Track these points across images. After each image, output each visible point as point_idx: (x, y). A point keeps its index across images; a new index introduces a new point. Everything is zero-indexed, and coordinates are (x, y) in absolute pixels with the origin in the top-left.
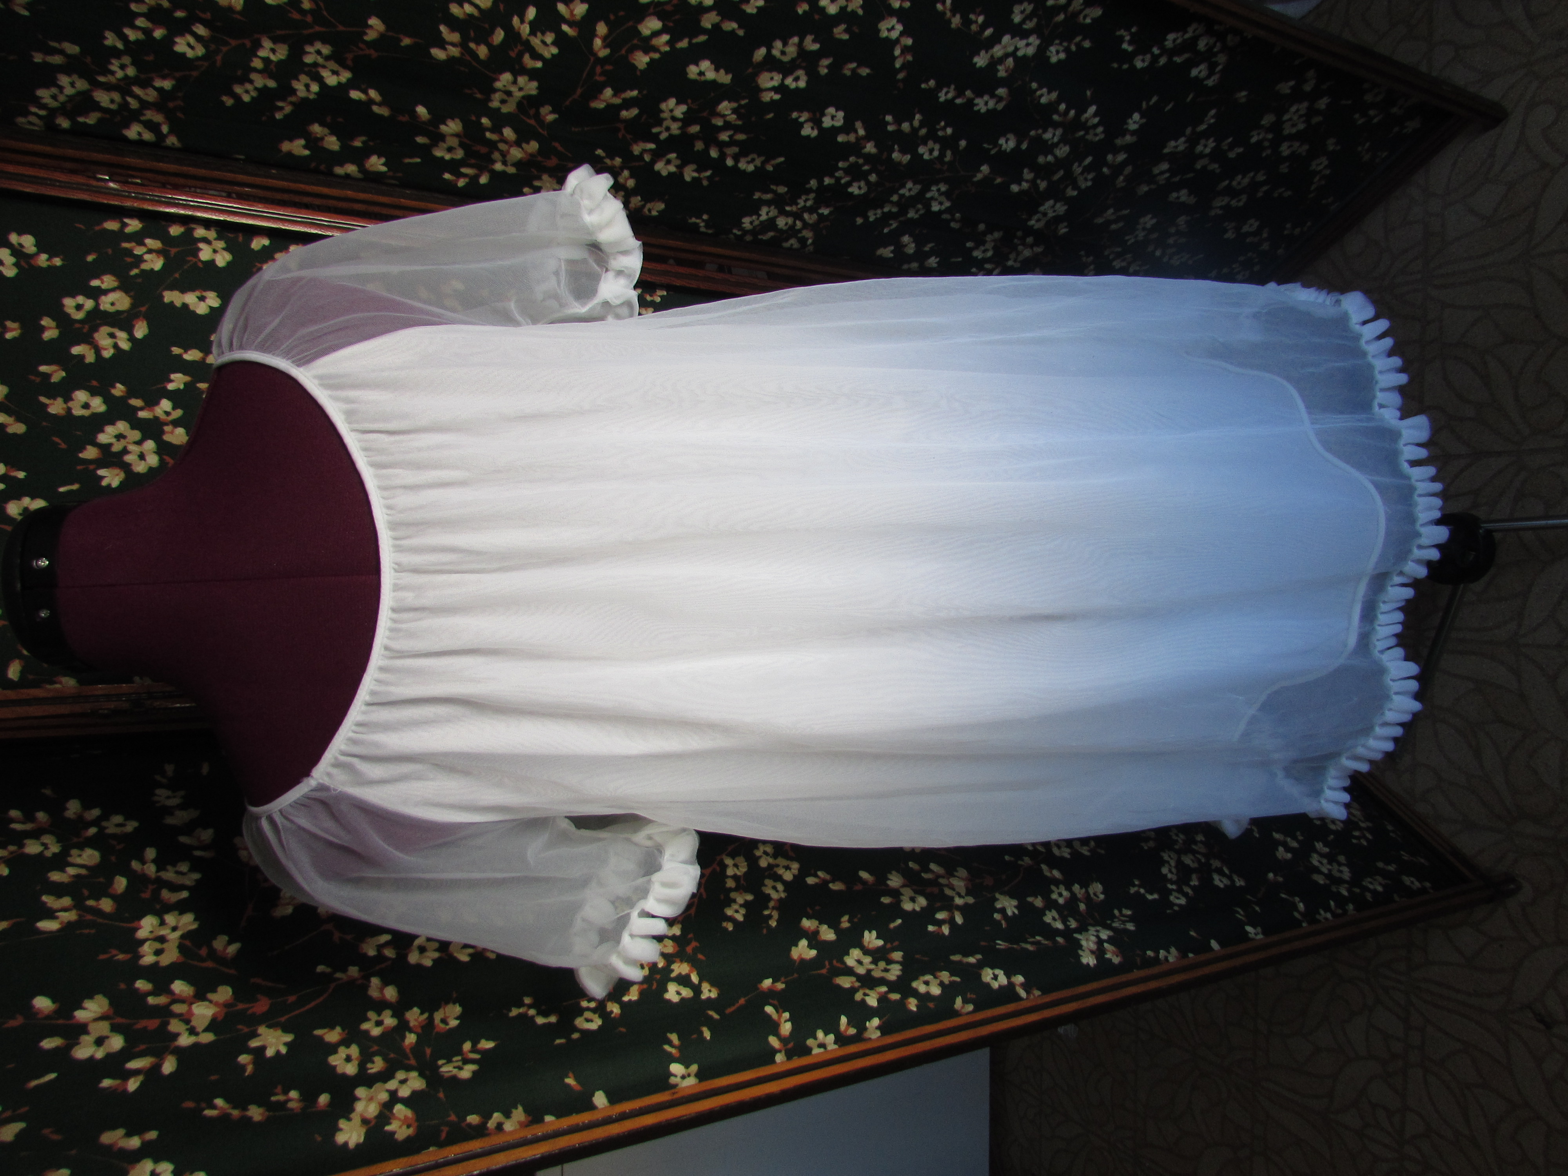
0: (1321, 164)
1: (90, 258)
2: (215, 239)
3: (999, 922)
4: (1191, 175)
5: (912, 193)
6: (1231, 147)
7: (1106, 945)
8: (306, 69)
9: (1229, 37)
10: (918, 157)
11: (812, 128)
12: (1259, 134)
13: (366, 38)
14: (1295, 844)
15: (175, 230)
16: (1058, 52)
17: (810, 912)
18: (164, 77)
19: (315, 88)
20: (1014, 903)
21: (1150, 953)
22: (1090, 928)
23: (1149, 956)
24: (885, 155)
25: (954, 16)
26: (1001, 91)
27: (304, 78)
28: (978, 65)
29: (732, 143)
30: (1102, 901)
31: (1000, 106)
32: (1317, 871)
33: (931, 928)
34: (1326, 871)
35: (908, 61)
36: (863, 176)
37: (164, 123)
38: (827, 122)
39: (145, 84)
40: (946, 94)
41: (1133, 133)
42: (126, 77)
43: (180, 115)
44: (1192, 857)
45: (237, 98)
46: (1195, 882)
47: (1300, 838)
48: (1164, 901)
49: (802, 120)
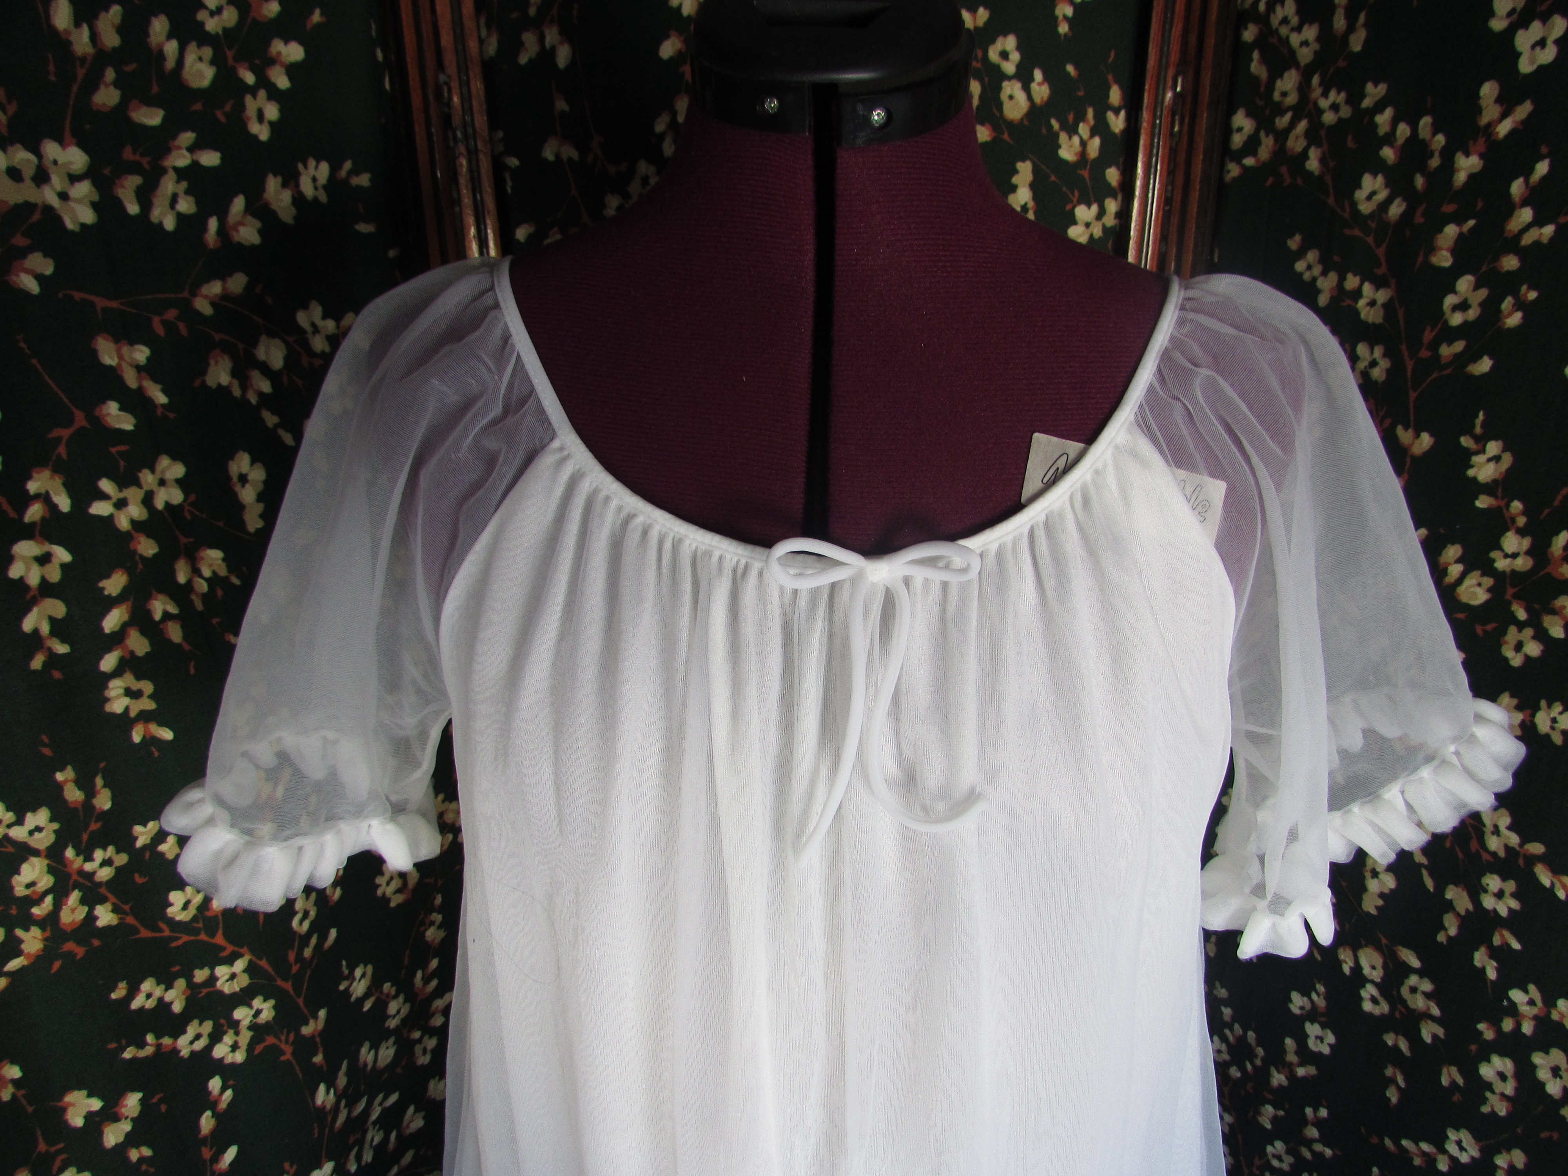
1: (1070, 69)
2: (1104, 226)
10: (1269, 1139)
11: (1302, 1008)
13: (1401, 428)
15: (1113, 175)
17: (155, 1100)
18: (1323, 160)
24: (1268, 1096)
35: (1412, 1159)
36: (1235, 1064)
37: (1257, 160)
38: (1313, 1030)
39: (1312, 136)
42: (1320, 112)
43: (1270, 181)
45: (1299, 255)
49: (1314, 996)
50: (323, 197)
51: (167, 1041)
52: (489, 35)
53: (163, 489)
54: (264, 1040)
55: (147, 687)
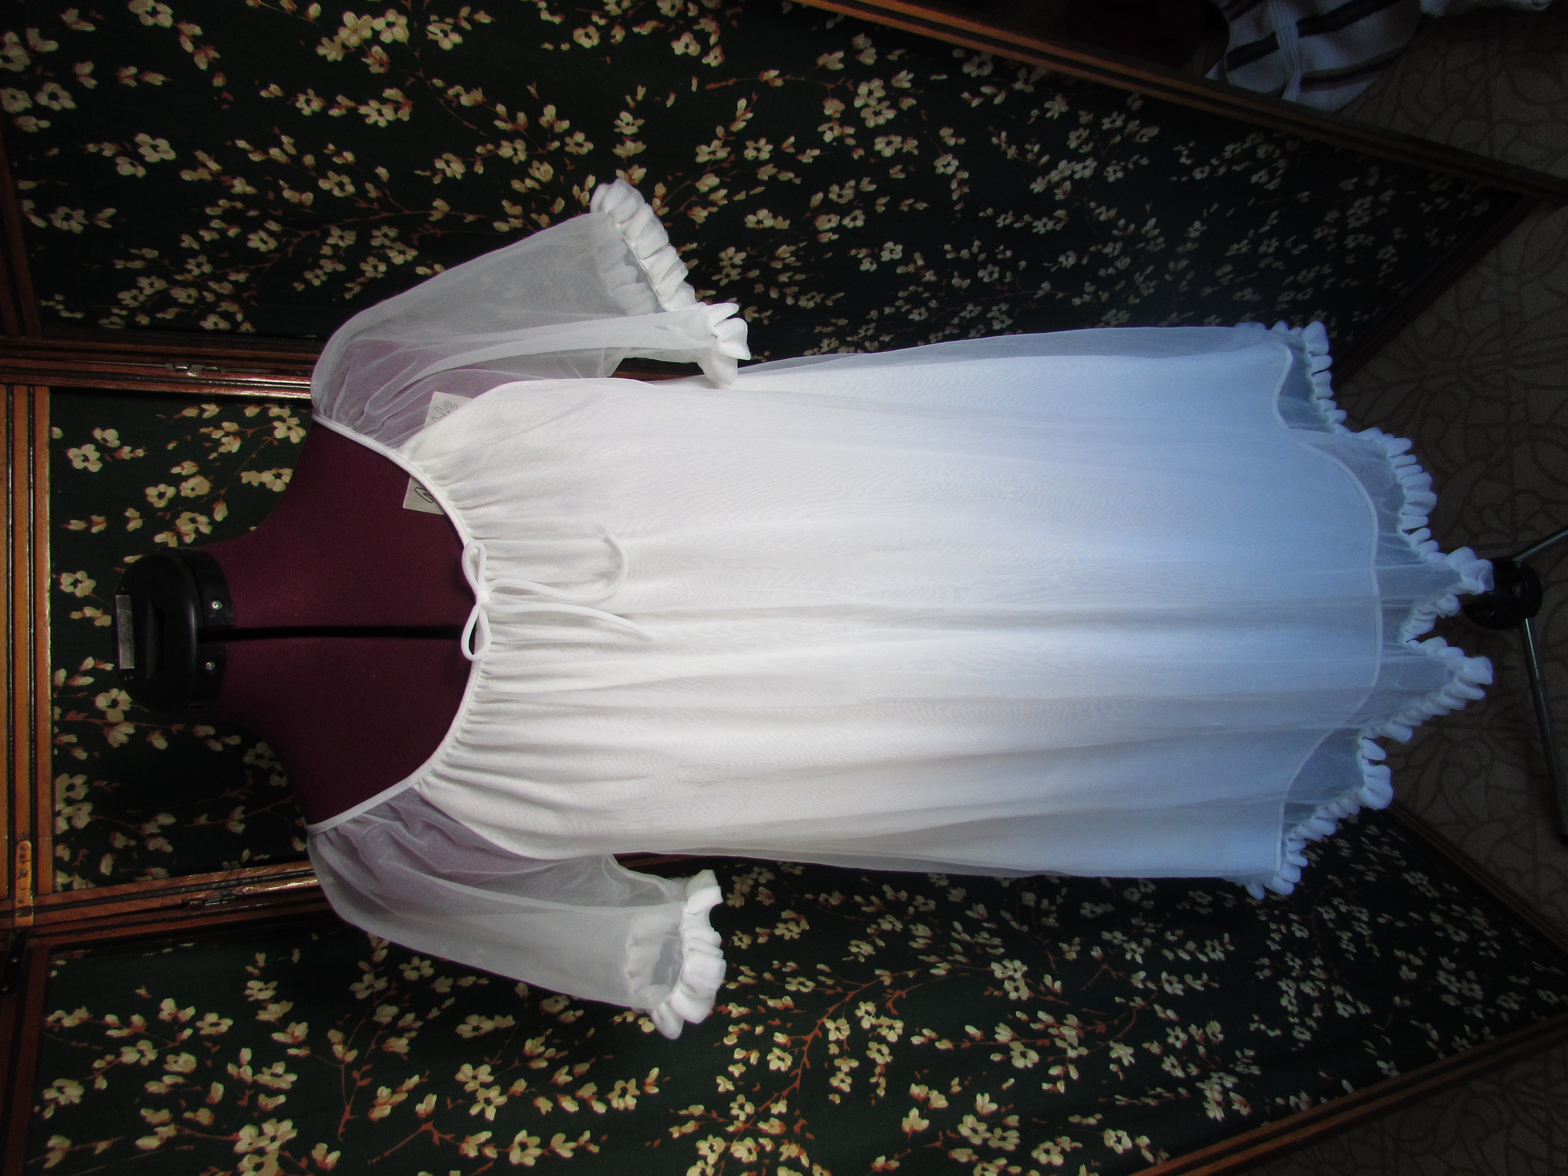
0: (1388, 252)
1: (171, 447)
2: (289, 417)
3: (1115, 1075)
4: (1255, 274)
5: (973, 315)
6: (1295, 244)
7: (1232, 1094)
8: (374, 252)
9: (1289, 144)
10: (977, 281)
11: (871, 263)
12: (1322, 230)
13: (431, 219)
14: (1418, 962)
15: (251, 411)
16: (1115, 172)
17: (919, 1076)
18: (238, 272)
19: (382, 268)
20: (1130, 1050)
21: (1279, 1100)
22: (1212, 1074)
23: (1279, 1104)
24: (945, 282)
25: (1010, 147)
26: (1060, 213)
27: (372, 260)
28: (1035, 191)
29: (792, 283)
30: (1221, 1042)
31: (1059, 227)
32: (1446, 990)
33: (1045, 1086)
34: (1455, 990)
35: (965, 193)
36: (924, 303)
37: (239, 312)
38: (886, 256)
39: (220, 278)
40: (1004, 220)
41: (1195, 240)
42: (203, 274)
43: (253, 303)
44: (1311, 985)
45: (308, 283)
46: (1317, 1013)
47: (1424, 954)
48: (1288, 1038)
49: (860, 256)
50: (274, 984)
51: (878, 1070)
52: (151, 874)
53: (479, 1077)
54: (889, 1008)
55: (619, 1084)
